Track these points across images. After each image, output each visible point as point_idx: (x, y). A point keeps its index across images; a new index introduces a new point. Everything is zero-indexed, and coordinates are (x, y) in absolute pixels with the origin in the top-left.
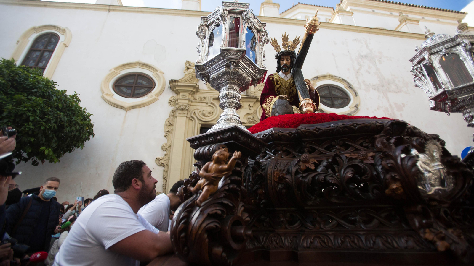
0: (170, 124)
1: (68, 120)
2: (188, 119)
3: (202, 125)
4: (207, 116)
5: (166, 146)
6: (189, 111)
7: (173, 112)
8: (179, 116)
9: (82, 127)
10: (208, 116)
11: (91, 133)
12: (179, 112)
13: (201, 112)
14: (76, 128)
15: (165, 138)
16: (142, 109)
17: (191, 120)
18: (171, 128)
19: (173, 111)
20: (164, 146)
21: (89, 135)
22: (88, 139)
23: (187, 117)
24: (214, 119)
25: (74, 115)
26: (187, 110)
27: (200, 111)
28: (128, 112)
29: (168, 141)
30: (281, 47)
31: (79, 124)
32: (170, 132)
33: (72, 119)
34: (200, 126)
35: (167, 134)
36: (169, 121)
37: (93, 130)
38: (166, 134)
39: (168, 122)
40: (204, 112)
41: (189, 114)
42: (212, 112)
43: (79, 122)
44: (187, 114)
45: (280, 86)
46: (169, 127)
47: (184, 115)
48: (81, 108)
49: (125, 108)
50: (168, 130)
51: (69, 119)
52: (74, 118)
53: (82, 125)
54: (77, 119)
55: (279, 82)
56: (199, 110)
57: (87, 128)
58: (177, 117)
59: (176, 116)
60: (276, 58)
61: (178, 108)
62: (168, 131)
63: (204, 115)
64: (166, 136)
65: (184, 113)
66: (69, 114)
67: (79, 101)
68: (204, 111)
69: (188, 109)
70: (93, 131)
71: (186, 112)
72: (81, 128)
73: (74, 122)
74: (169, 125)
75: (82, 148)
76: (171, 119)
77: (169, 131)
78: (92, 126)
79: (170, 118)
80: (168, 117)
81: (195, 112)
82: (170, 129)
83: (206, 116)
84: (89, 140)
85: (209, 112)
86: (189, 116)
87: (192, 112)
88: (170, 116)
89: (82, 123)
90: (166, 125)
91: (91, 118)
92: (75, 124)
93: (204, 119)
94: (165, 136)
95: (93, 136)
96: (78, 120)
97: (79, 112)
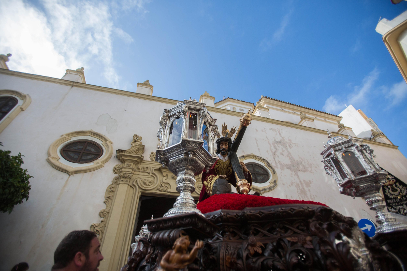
0: (112, 190)
1: (3, 181)
2: (130, 186)
3: (142, 193)
4: (148, 185)
5: (104, 212)
6: (131, 179)
7: (116, 180)
8: (121, 183)
9: (17, 189)
10: (149, 185)
11: (26, 196)
12: (122, 179)
13: (143, 181)
14: (10, 190)
15: (104, 205)
16: (86, 175)
17: (133, 188)
18: (112, 194)
19: (117, 179)
20: (102, 212)
21: (23, 198)
22: (21, 202)
23: (129, 185)
24: (154, 188)
25: (11, 176)
26: (130, 178)
27: (142, 180)
28: (72, 177)
29: (106, 208)
30: (221, 134)
31: (14, 186)
32: (110, 198)
33: (8, 180)
34: (140, 194)
35: (107, 200)
36: (111, 188)
37: (28, 193)
38: (106, 201)
39: (110, 188)
40: (146, 181)
41: (131, 182)
42: (153, 182)
43: (15, 184)
44: (129, 182)
45: (219, 166)
46: (110, 193)
47: (126, 183)
48: (22, 169)
49: (69, 172)
50: (108, 196)
51: (5, 180)
52: (11, 180)
53: (18, 187)
54: (14, 181)
55: (218, 162)
56: (141, 179)
57: (23, 191)
58: (119, 184)
59: (118, 183)
60: (217, 143)
61: (122, 176)
62: (108, 198)
63: (145, 184)
64: (106, 202)
65: (126, 181)
66: (6, 175)
67: (22, 162)
68: (145, 180)
69: (131, 177)
70: (28, 194)
71: (128, 180)
72: (16, 190)
73: (9, 185)
74: (110, 192)
75: (10, 213)
76: (114, 186)
77: (109, 197)
78: (29, 188)
79: (112, 184)
80: (110, 183)
81: (137, 181)
82: (111, 196)
83: (147, 185)
84: (21, 204)
85: (150, 181)
86: (131, 184)
87: (134, 180)
88: (113, 183)
89: (18, 185)
90: (107, 191)
91: (30, 180)
92: (10, 187)
93: (145, 187)
94: (104, 202)
95: (27, 199)
96: (15, 183)
97: (18, 174)
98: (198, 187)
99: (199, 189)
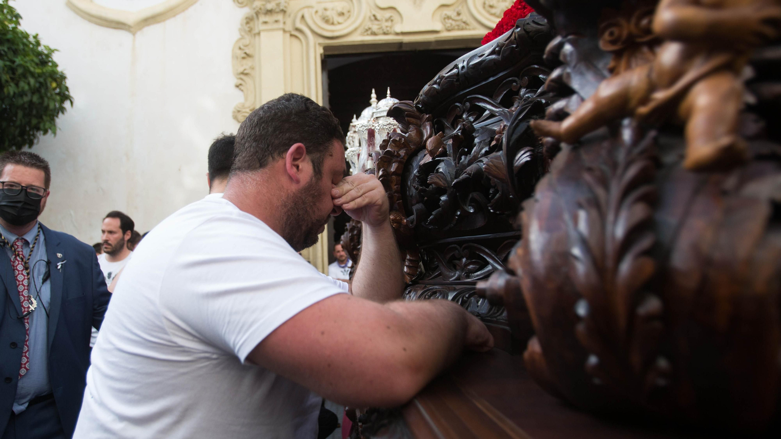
0: (245, 53)
1: (5, 66)
2: (288, 35)
3: (326, 48)
4: (335, 22)
5: (244, 110)
6: (288, 13)
7: (247, 23)
8: (264, 30)
9: (41, 80)
10: (339, 23)
11: (64, 96)
12: (263, 18)
13: (320, 13)
14: (29, 84)
15: (237, 92)
16: (170, 24)
17: (296, 37)
18: (248, 63)
19: (249, 20)
20: (239, 111)
21: (62, 101)
22: (62, 110)
23: (284, 31)
24: (356, 30)
25: (16, 52)
26: (284, 11)
27: (317, 12)
28: (139, 34)
29: (246, 99)
31: (33, 75)
32: (246, 74)
33: (13, 62)
34: (320, 51)
35: (242, 79)
36: (242, 47)
37: (67, 89)
38: (240, 82)
39: (240, 48)
40: (328, 13)
41: (289, 22)
42: (349, 12)
43: (32, 69)
44: (284, 23)
46: (245, 61)
47: (276, 26)
48: (26, 36)
49: (130, 27)
50: (241, 70)
51: (8, 63)
52: (18, 60)
53: (39, 75)
54: (26, 62)
56: (314, 11)
57: (54, 85)
58: (259, 34)
59: (256, 31)
61: (260, 9)
62: (242, 73)
63: (327, 21)
64: (241, 85)
65: (276, 21)
66: (4, 51)
67: (18, 16)
68: (326, 9)
69: (285, 9)
70: (68, 91)
71: (280, 17)
72: (41, 83)
73: (20, 71)
74: (243, 58)
75: (55, 133)
76: (247, 41)
77: (246, 72)
78: (63, 78)
79: (242, 38)
80: (236, 36)
81: (303, 17)
82: (247, 67)
83: (333, 24)
84: (65, 113)
85: (340, 10)
86: (289, 27)
87: (295, 17)
88: (243, 33)
89: (38, 71)
90: (235, 57)
91: (55, 57)
92: (24, 76)
93: (329, 30)
94: (237, 86)
95: (72, 103)
96: (28, 65)
97: (24, 44)
98: (484, 7)
99: (488, 12)
